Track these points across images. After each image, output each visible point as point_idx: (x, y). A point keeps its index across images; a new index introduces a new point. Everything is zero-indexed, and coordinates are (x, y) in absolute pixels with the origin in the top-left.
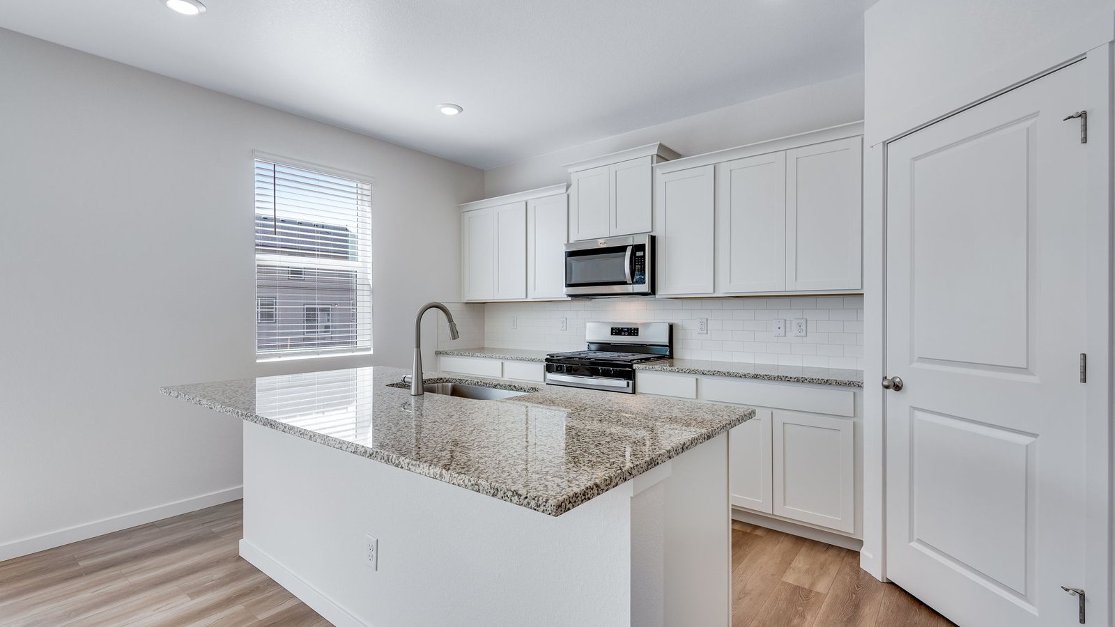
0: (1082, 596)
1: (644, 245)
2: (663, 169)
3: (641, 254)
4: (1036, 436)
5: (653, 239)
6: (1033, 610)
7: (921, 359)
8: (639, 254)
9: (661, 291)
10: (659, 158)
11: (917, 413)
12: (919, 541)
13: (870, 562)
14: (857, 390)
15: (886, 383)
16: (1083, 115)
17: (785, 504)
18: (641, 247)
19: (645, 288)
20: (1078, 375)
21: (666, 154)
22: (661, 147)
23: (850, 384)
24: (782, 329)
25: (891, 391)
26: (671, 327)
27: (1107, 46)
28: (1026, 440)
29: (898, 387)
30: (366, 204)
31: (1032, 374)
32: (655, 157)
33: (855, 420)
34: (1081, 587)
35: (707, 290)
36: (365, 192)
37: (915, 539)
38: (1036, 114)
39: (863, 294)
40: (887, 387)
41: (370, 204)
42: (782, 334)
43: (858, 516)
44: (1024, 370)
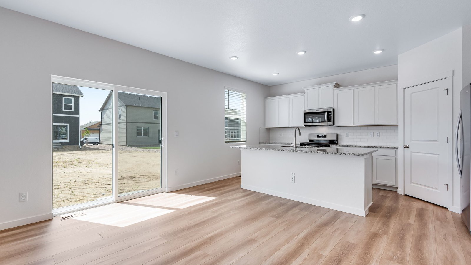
0: (448, 185)
1: (331, 111)
2: (336, 90)
3: (330, 114)
4: (439, 154)
5: (333, 109)
6: (438, 191)
7: (414, 140)
8: (329, 114)
9: (336, 125)
10: (335, 87)
11: (412, 153)
12: (413, 183)
13: (400, 191)
14: (396, 149)
15: (404, 146)
16: (447, 89)
17: (376, 180)
18: (330, 112)
19: (332, 123)
20: (447, 141)
21: (337, 86)
22: (336, 84)
23: (394, 148)
24: (372, 135)
25: (406, 149)
26: (337, 134)
27: (451, 77)
28: (437, 156)
29: (407, 147)
30: (244, 99)
31: (438, 142)
32: (334, 86)
33: (396, 157)
34: (447, 184)
35: (351, 124)
36: (243, 96)
37: (412, 182)
38: (438, 87)
39: (398, 125)
40: (405, 147)
41: (246, 99)
42: (372, 136)
43: (397, 181)
44: (436, 141)
